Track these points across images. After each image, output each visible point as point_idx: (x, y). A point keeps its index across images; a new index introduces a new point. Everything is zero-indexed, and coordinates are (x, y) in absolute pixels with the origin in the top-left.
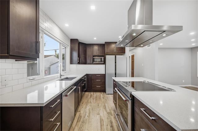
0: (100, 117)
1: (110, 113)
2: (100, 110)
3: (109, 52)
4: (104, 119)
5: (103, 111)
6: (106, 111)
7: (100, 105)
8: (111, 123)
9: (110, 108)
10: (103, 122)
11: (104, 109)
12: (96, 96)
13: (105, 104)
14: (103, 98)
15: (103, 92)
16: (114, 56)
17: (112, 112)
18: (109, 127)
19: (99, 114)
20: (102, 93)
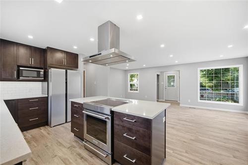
0: (60, 157)
1: (71, 146)
2: (53, 150)
3: (54, 63)
4: (66, 156)
5: (60, 149)
6: (65, 147)
7: (49, 145)
8: (79, 155)
9: (69, 142)
10: (69, 160)
11: (60, 146)
12: (31, 135)
13: (57, 140)
14: (49, 134)
15: (43, 125)
16: (65, 70)
17: (74, 144)
18: (79, 160)
19: (56, 156)
20: (41, 128)
